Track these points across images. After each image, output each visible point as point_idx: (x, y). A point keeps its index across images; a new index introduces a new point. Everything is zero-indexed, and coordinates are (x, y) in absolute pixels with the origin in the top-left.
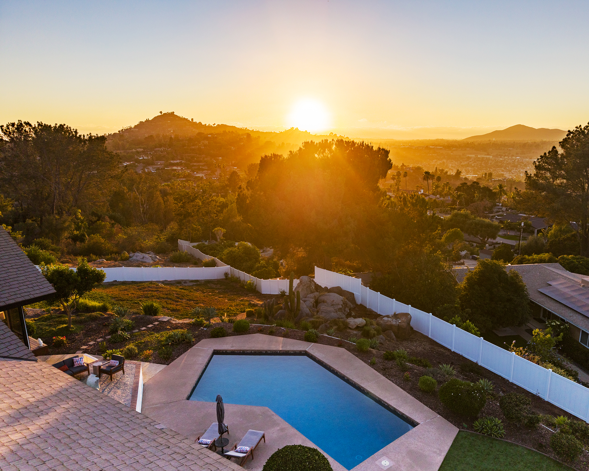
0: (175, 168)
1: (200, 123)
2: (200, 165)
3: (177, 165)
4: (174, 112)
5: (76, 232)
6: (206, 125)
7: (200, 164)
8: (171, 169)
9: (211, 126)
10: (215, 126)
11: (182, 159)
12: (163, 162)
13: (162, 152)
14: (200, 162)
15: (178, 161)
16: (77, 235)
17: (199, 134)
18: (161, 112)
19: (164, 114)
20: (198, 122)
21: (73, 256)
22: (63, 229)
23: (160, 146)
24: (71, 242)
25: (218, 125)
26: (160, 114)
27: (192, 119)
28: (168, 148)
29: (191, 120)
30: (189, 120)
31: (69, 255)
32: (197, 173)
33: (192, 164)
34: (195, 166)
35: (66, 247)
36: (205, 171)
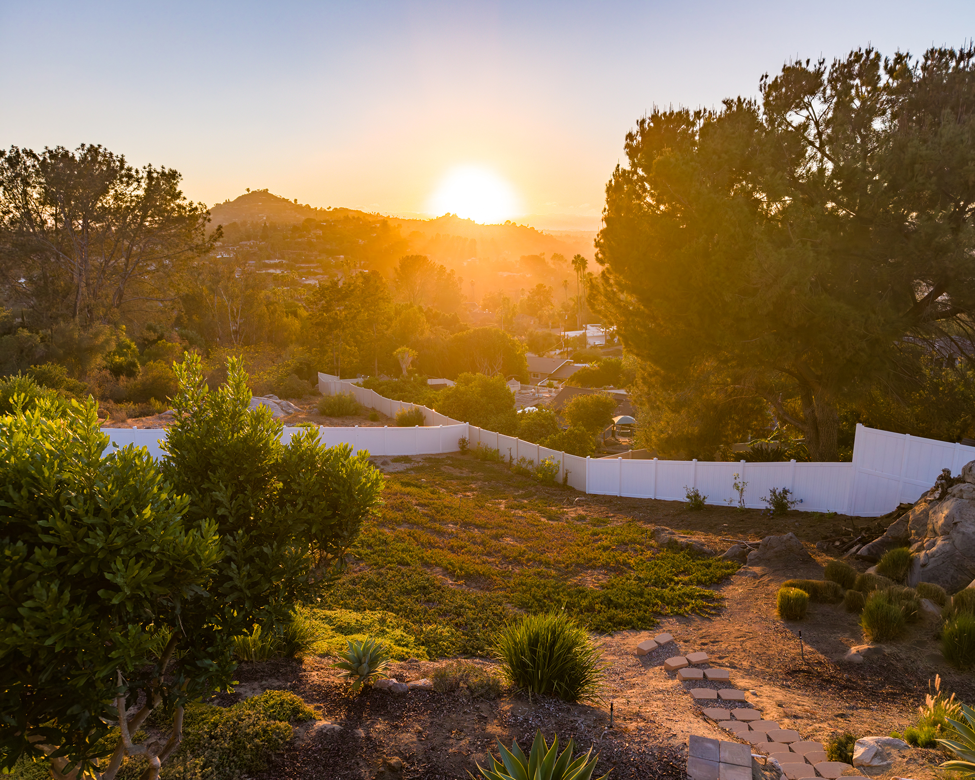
0: (271, 271)
1: (308, 206)
2: (311, 267)
3: (275, 266)
4: (267, 190)
5: (118, 359)
6: (316, 208)
7: (311, 265)
8: (265, 273)
9: (325, 211)
10: (331, 210)
11: (283, 258)
12: (253, 262)
13: (251, 247)
14: (312, 262)
15: (277, 261)
16: (121, 364)
17: (308, 220)
18: (248, 190)
19: (253, 192)
20: (304, 205)
21: (113, 403)
22: (93, 350)
23: (249, 238)
24: (108, 375)
25: (336, 209)
26: (247, 193)
27: (296, 200)
28: (260, 242)
29: (293, 202)
30: (290, 202)
31: (105, 401)
32: (307, 278)
33: (297, 265)
34: (303, 268)
35: (100, 387)
36: (318, 276)
